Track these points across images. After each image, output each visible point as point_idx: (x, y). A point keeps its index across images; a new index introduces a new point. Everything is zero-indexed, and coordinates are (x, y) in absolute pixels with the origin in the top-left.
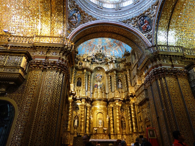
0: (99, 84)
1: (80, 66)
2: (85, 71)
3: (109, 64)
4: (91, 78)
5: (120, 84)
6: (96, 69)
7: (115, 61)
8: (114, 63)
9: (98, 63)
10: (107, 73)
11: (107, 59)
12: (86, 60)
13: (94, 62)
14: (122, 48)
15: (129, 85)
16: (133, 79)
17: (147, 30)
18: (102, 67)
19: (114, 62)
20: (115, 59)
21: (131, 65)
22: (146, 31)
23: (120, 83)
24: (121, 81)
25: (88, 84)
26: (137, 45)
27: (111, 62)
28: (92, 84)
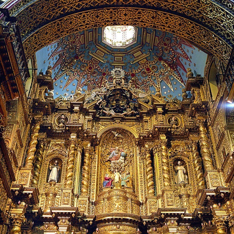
0: (116, 176)
2: (73, 136)
3: (145, 118)
4: (91, 159)
5: (179, 171)
7: (164, 106)
8: (159, 114)
11: (140, 105)
12: (76, 108)
14: (181, 71)
15: (208, 165)
18: (127, 128)
19: (160, 109)
20: (161, 103)
23: (180, 169)
24: (183, 164)
25: (82, 176)
27: (152, 112)
28: (95, 177)
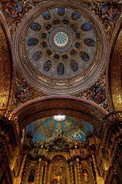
0: (59, 178)
1: (36, 154)
2: (40, 160)
3: (70, 150)
4: (48, 169)
5: (85, 176)
6: (55, 157)
7: (77, 146)
8: (76, 149)
9: (57, 151)
10: (68, 162)
11: (68, 145)
12: (42, 147)
13: (53, 149)
14: (84, 130)
16: (100, 166)
17: (102, 100)
18: (63, 155)
19: (76, 147)
20: (76, 144)
21: (95, 147)
22: (100, 101)
23: (85, 174)
24: (87, 172)
25: (43, 179)
26: (95, 119)
27: (73, 148)
28: (49, 179)
